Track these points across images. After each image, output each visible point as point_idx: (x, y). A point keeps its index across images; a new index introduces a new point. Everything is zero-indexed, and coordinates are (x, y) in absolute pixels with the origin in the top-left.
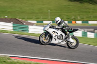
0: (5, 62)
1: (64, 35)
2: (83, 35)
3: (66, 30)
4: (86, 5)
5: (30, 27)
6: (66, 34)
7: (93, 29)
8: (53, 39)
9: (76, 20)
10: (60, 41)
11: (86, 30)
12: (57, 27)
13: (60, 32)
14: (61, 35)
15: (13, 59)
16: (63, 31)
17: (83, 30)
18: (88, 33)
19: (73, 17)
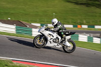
0: (6, 65)
1: (60, 38)
2: (88, 40)
3: (62, 33)
4: (93, 9)
5: (34, 30)
6: (62, 37)
7: (99, 34)
8: (48, 42)
9: (81, 24)
10: (56, 44)
11: (92, 35)
12: (52, 29)
13: (55, 35)
14: (57, 38)
15: (15, 63)
16: (59, 34)
17: (88, 35)
18: (94, 38)
19: (79, 21)
